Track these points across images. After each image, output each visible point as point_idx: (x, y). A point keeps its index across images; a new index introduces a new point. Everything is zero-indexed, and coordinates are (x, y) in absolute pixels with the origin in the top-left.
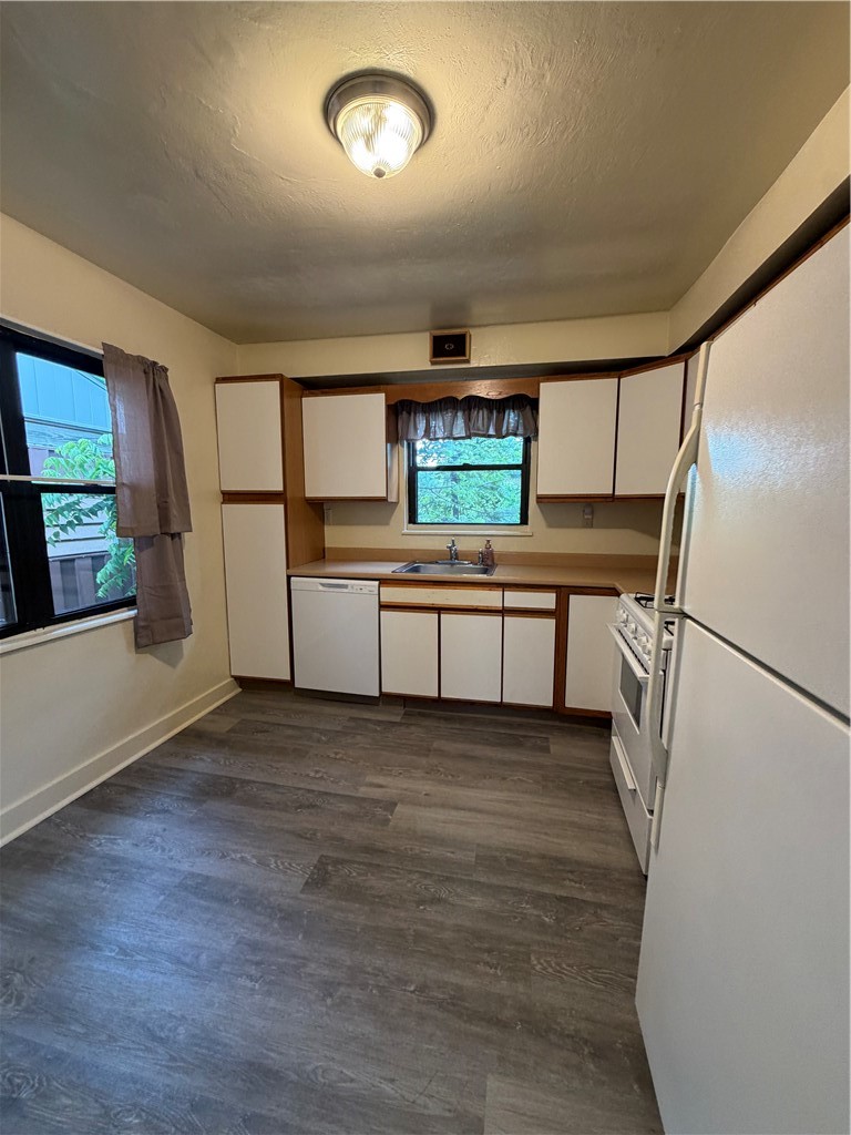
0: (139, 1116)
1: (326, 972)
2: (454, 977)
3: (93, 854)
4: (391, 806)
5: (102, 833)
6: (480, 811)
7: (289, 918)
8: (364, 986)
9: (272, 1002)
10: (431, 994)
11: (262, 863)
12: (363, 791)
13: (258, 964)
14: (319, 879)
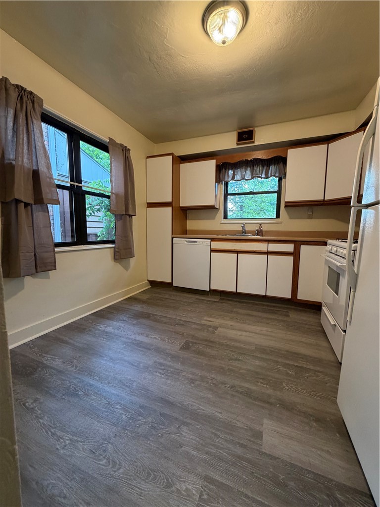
0: (120, 406)
1: (191, 376)
2: (247, 385)
3: (99, 330)
4: (216, 328)
5: (101, 324)
6: (257, 334)
7: (174, 358)
8: (207, 382)
9: (169, 382)
10: (237, 389)
11: (163, 340)
12: (203, 322)
13: (163, 370)
14: (186, 347)
